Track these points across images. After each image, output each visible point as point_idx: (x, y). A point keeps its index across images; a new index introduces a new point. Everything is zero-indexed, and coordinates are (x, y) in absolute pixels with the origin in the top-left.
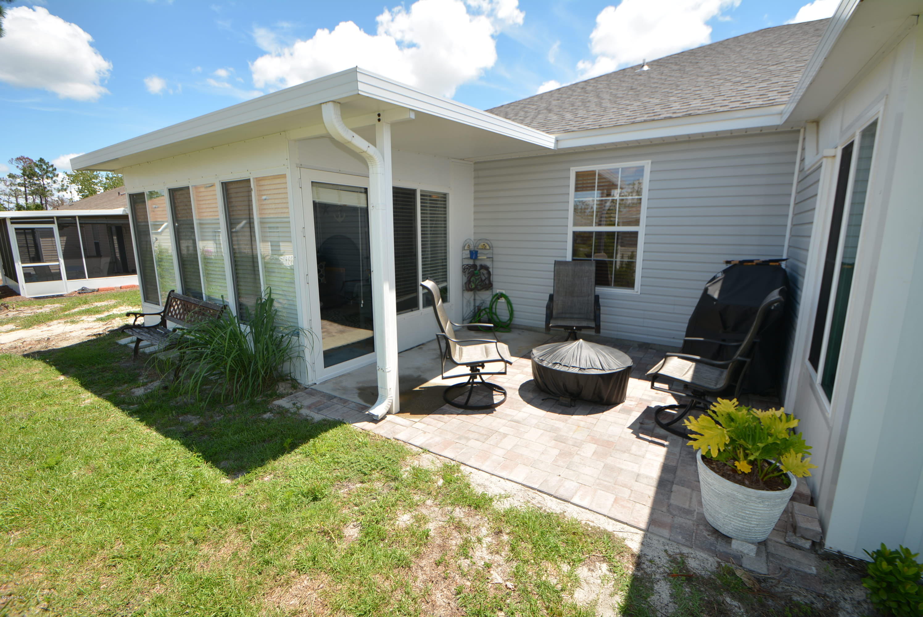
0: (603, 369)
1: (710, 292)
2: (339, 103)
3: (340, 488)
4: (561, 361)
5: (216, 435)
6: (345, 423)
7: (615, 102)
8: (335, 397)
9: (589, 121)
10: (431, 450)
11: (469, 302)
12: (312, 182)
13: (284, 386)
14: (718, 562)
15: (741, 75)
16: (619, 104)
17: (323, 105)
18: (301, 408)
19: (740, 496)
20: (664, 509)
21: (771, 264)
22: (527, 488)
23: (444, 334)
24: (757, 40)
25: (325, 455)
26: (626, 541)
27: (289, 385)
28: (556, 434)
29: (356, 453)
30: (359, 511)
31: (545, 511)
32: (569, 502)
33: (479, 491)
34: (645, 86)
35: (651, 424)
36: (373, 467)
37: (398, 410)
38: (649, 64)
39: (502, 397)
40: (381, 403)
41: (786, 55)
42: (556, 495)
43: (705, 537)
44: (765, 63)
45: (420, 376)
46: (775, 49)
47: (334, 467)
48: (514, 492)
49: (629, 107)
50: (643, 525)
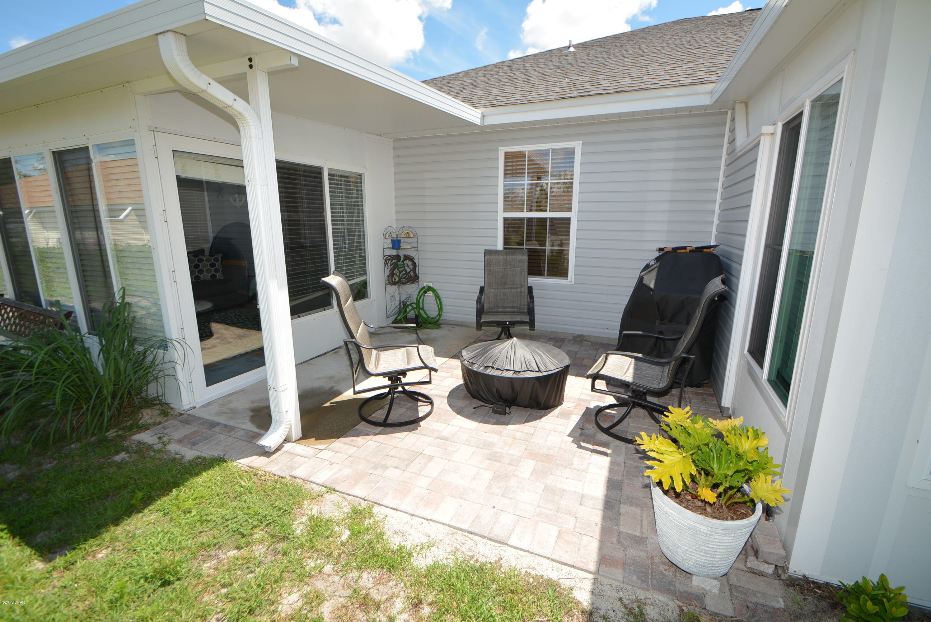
0: (540, 371)
1: (646, 281)
2: (185, 35)
3: (204, 561)
4: (493, 363)
5: (38, 492)
6: (226, 461)
7: (544, 80)
8: (219, 424)
9: (518, 96)
10: (337, 488)
11: (393, 297)
12: (173, 151)
13: (150, 414)
14: (679, 606)
15: (666, 56)
16: (547, 81)
17: (160, 37)
18: (169, 443)
19: (703, 529)
20: (614, 540)
21: (705, 250)
22: (456, 531)
23: (354, 340)
24: (676, 28)
25: (190, 512)
26: (574, 591)
27: (157, 412)
28: (490, 451)
29: (235, 504)
30: (227, 596)
31: (477, 561)
32: (506, 544)
33: (395, 542)
34: (573, 65)
35: (592, 428)
36: (255, 523)
37: (300, 435)
38: (575, 46)
39: (427, 408)
40: (275, 430)
41: (706, 40)
42: (491, 536)
43: (662, 573)
44: (688, 47)
45: (333, 387)
46: (694, 36)
47: (201, 529)
48: (440, 537)
49: (558, 84)
50: (592, 567)
